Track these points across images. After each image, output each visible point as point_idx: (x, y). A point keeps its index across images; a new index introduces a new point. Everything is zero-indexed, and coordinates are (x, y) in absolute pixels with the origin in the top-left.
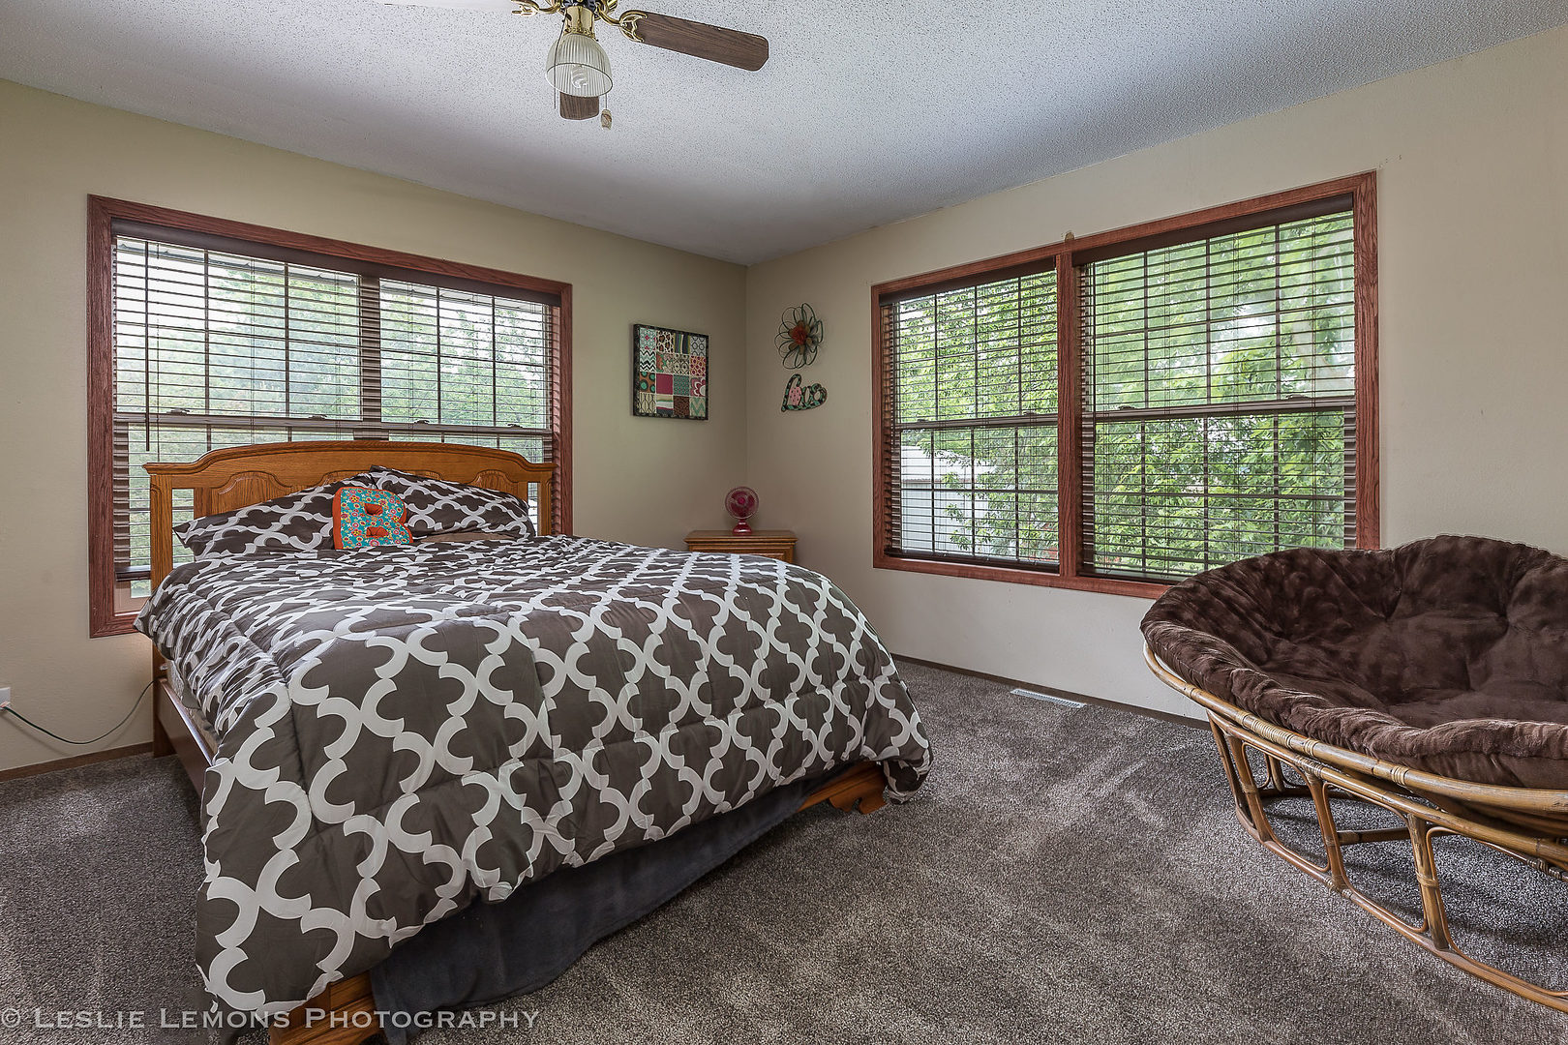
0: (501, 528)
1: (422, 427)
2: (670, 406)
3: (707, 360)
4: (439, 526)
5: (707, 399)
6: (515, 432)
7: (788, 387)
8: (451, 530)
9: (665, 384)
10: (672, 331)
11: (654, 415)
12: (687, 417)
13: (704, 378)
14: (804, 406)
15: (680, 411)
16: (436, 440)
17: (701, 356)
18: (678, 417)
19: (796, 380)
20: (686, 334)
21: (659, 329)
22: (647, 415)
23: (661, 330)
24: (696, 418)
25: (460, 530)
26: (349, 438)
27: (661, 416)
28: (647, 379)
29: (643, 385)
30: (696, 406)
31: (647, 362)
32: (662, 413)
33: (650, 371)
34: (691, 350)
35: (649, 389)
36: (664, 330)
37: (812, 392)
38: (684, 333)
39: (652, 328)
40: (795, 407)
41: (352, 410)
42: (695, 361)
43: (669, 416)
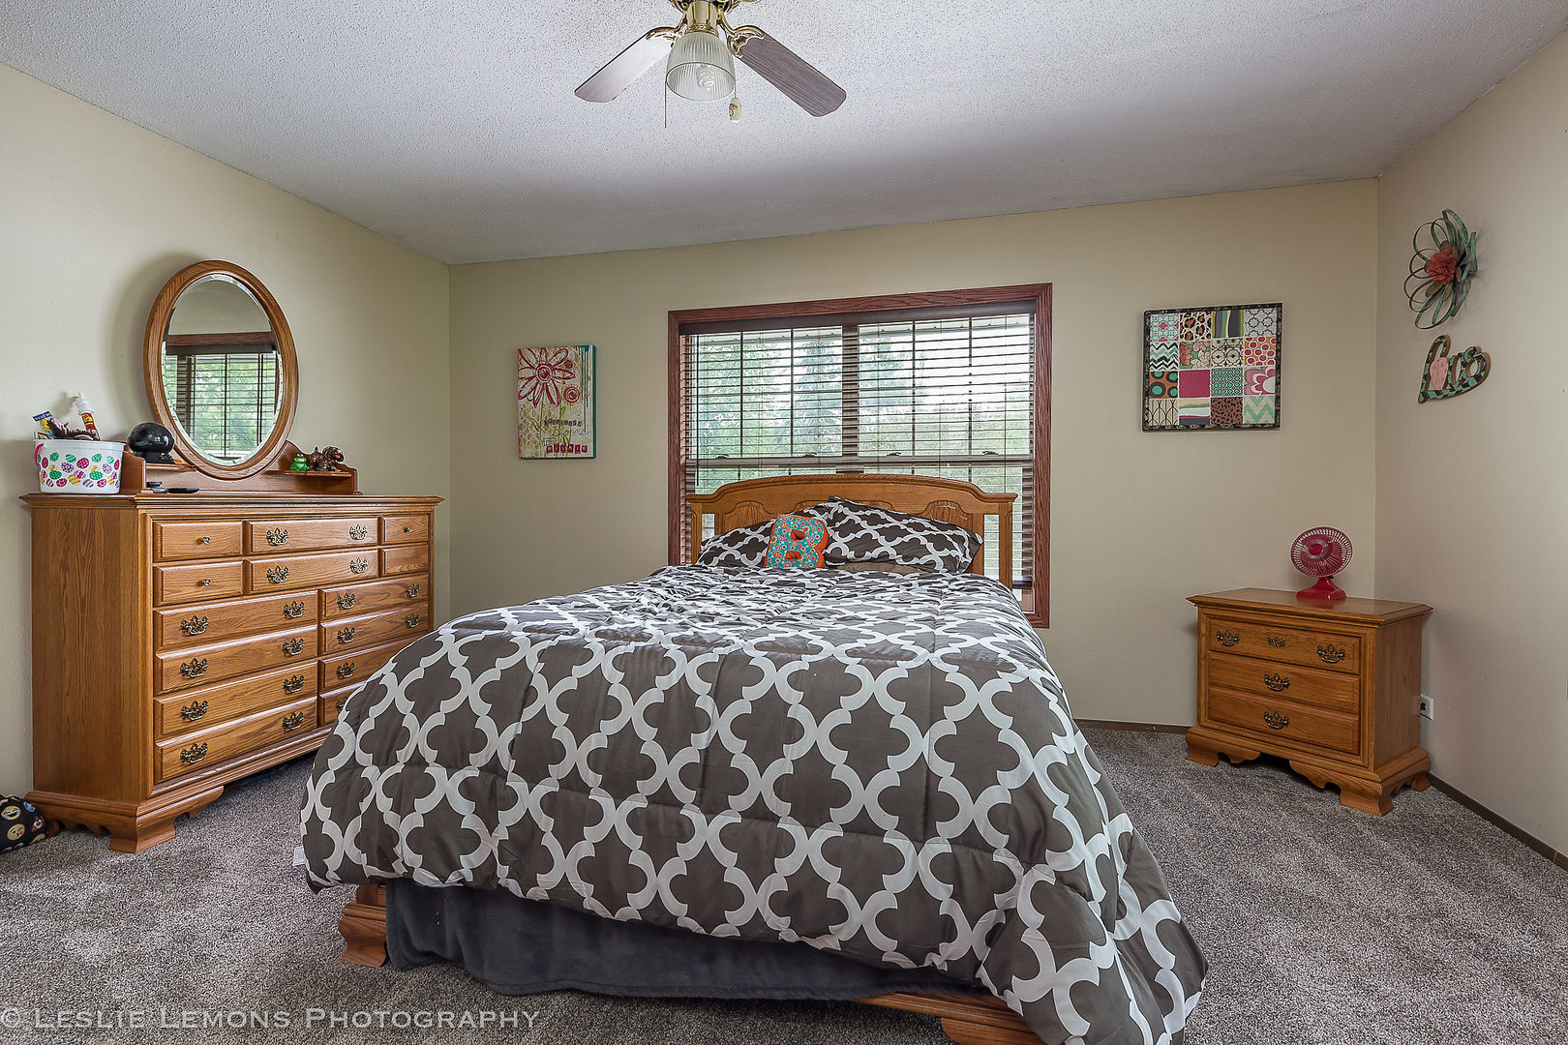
0: (915, 561)
1: (894, 460)
2: (1206, 412)
3: (1278, 341)
4: (851, 555)
5: (1278, 398)
6: (990, 460)
7: (1429, 361)
8: (863, 559)
9: (1196, 384)
10: (1209, 310)
11: (1174, 428)
12: (1237, 427)
13: (1273, 367)
14: (1452, 390)
15: (1226, 417)
16: (907, 471)
17: (1267, 335)
18: (1218, 428)
19: (1441, 349)
20: (1236, 310)
21: (1183, 311)
22: (1162, 428)
23: (1188, 311)
24: (1254, 427)
25: (872, 560)
26: (832, 472)
27: (1187, 428)
28: (1163, 380)
29: (1157, 390)
30: (1255, 407)
31: (1164, 358)
32: (1188, 424)
33: (1168, 369)
34: (1245, 329)
35: (1167, 393)
36: (1192, 310)
37: (1464, 364)
38: (1230, 308)
39: (1170, 311)
40: (1438, 393)
41: (836, 450)
42: (1253, 345)
43: (1202, 428)
